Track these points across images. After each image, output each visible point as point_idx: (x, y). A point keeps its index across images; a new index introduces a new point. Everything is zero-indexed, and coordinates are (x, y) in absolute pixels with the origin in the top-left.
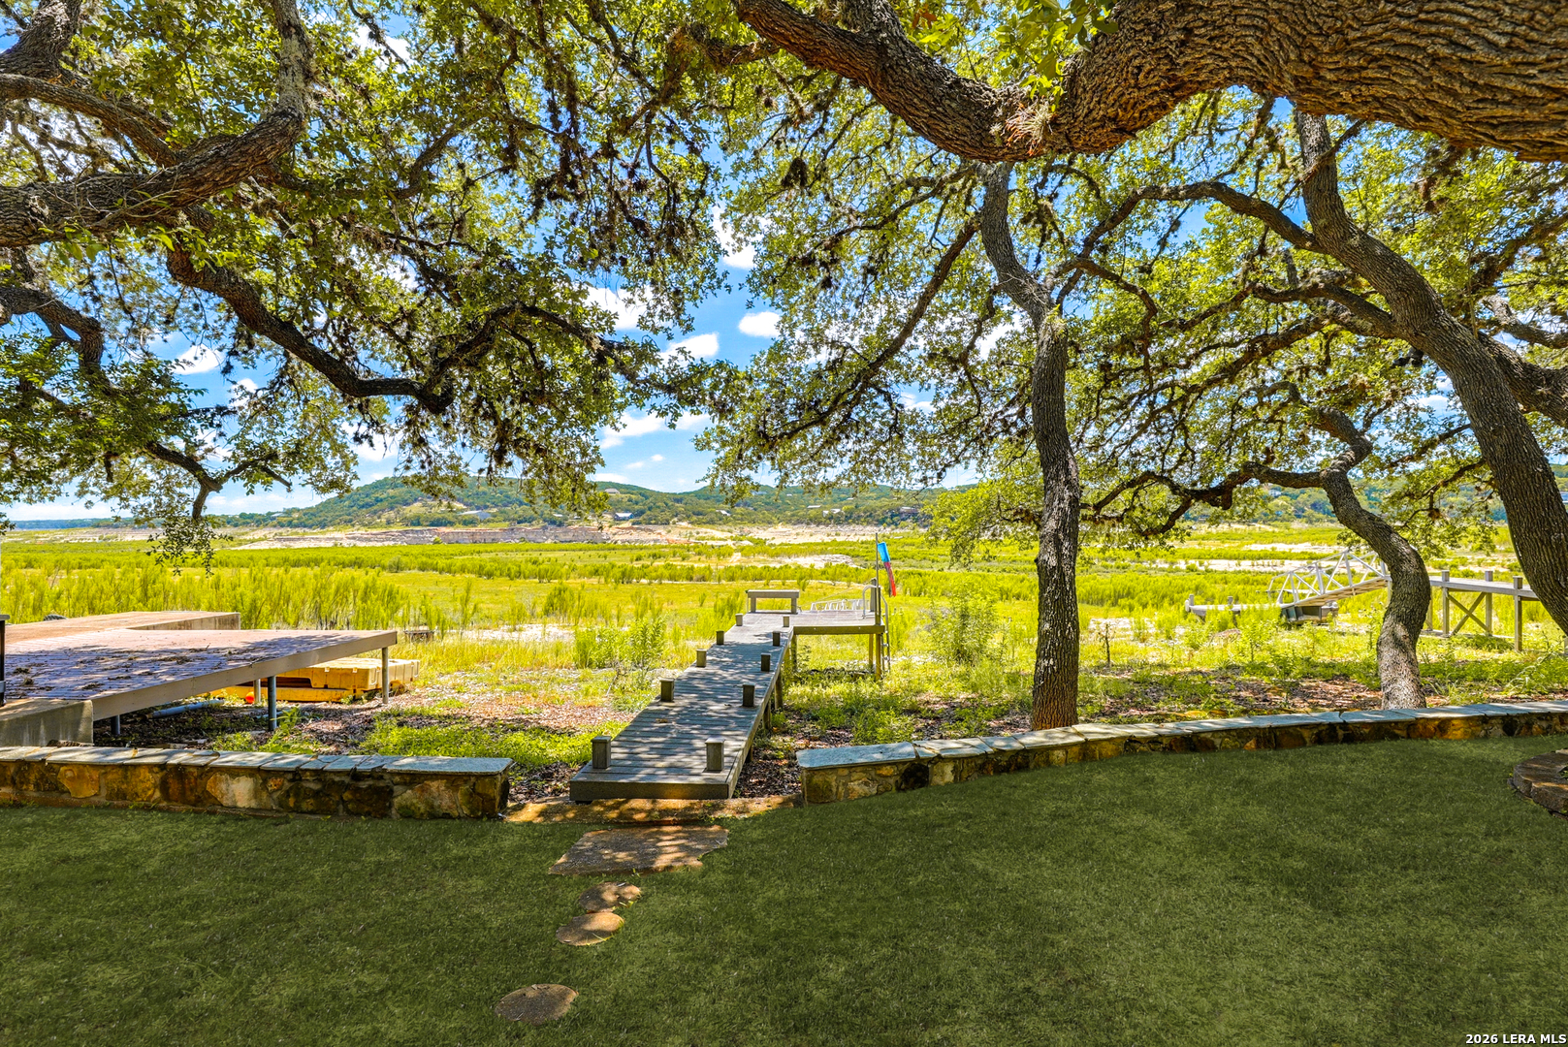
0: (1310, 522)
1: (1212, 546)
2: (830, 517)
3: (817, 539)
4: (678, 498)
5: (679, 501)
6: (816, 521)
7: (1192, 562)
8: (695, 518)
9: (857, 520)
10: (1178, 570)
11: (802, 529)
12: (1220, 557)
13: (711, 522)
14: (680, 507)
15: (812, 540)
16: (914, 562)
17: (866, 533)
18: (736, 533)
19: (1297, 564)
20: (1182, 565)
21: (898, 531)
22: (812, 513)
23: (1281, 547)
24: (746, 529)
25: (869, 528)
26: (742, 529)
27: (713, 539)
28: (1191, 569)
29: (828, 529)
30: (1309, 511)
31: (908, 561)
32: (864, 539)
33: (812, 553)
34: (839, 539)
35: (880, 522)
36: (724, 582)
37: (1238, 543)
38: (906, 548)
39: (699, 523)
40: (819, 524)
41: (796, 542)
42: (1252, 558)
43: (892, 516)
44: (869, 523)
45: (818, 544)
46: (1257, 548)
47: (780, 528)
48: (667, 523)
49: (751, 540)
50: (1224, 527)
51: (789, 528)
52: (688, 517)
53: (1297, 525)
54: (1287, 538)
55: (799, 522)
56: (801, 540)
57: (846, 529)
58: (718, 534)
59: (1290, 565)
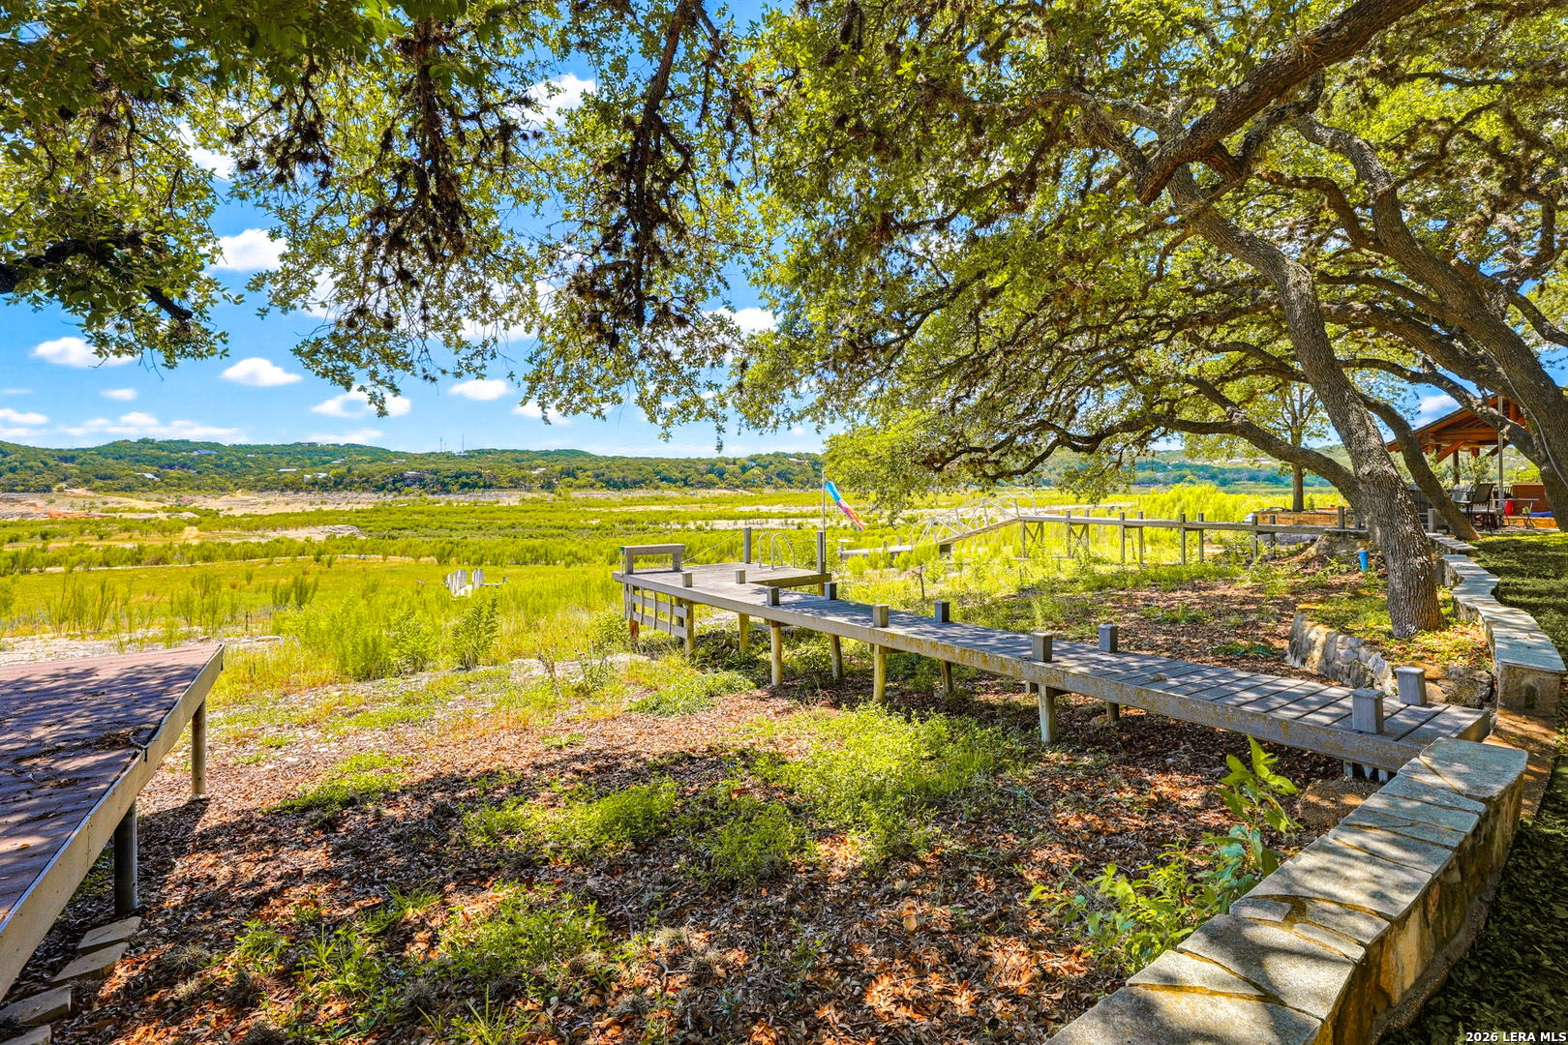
0: (776, 488)
1: (712, 509)
2: (314, 483)
3: (296, 508)
4: (68, 457)
5: (65, 459)
6: (295, 487)
7: (699, 522)
8: (99, 483)
9: (349, 486)
10: (689, 530)
11: (274, 497)
12: (720, 517)
13: (128, 489)
14: (72, 468)
15: (289, 509)
16: (429, 532)
17: (366, 501)
18: (170, 502)
19: (777, 521)
20: (692, 525)
21: (401, 498)
22: (289, 478)
23: (764, 509)
24: (186, 497)
25: (365, 495)
26: (179, 499)
27: (132, 510)
28: (699, 529)
29: (311, 497)
30: (775, 479)
31: (420, 530)
32: (359, 507)
33: (305, 524)
34: (325, 508)
35: (380, 488)
36: (198, 563)
37: (729, 506)
38: (415, 517)
39: (108, 490)
40: (298, 490)
41: (265, 512)
42: (745, 518)
43: (394, 482)
44: (365, 490)
45: (298, 514)
46: (747, 509)
47: (239, 495)
48: (47, 489)
49: (196, 511)
50: (716, 492)
51: (253, 497)
52: (87, 482)
53: (768, 490)
54: (763, 500)
55: (266, 488)
56: (272, 510)
57: (336, 496)
58: (140, 504)
59: (774, 523)
